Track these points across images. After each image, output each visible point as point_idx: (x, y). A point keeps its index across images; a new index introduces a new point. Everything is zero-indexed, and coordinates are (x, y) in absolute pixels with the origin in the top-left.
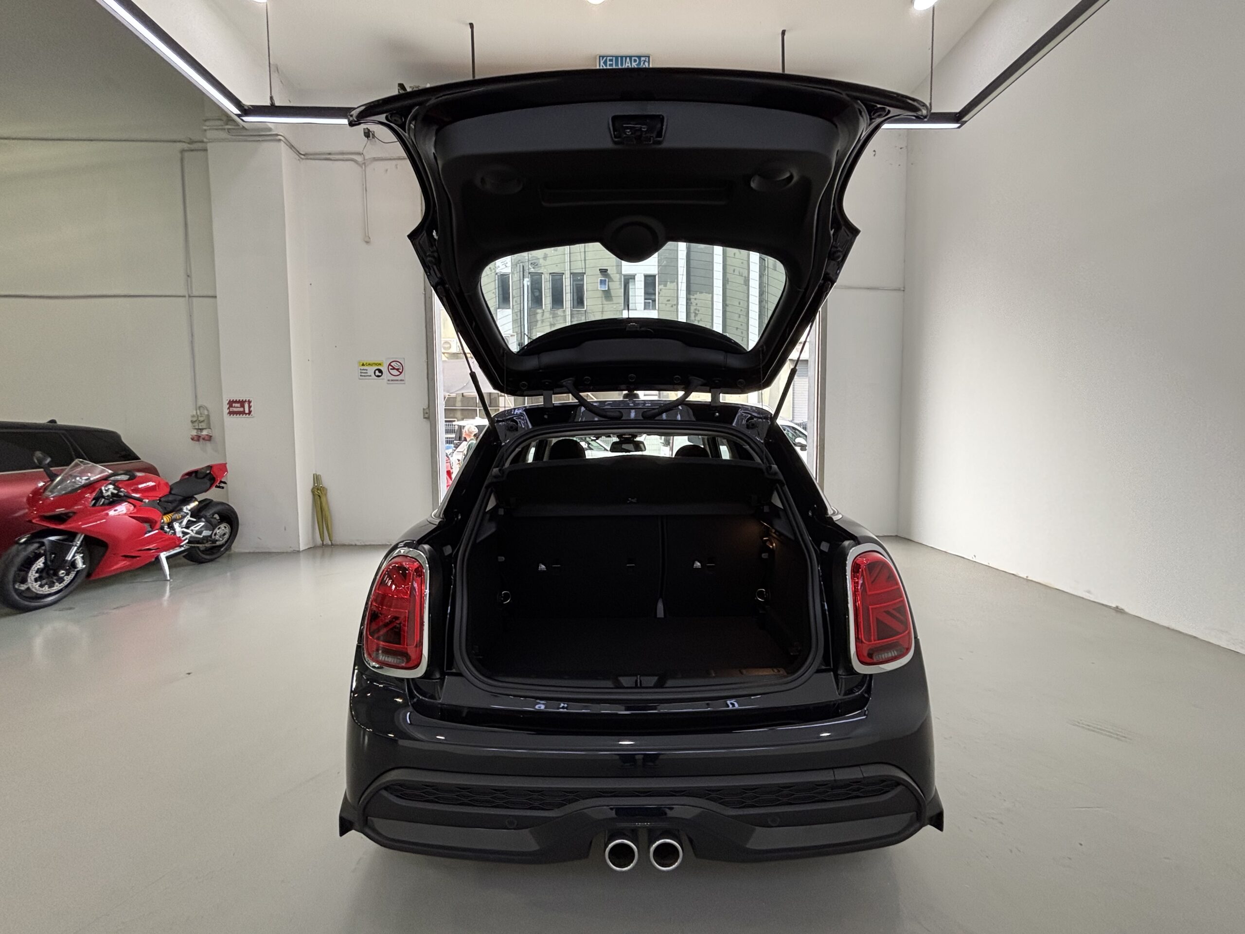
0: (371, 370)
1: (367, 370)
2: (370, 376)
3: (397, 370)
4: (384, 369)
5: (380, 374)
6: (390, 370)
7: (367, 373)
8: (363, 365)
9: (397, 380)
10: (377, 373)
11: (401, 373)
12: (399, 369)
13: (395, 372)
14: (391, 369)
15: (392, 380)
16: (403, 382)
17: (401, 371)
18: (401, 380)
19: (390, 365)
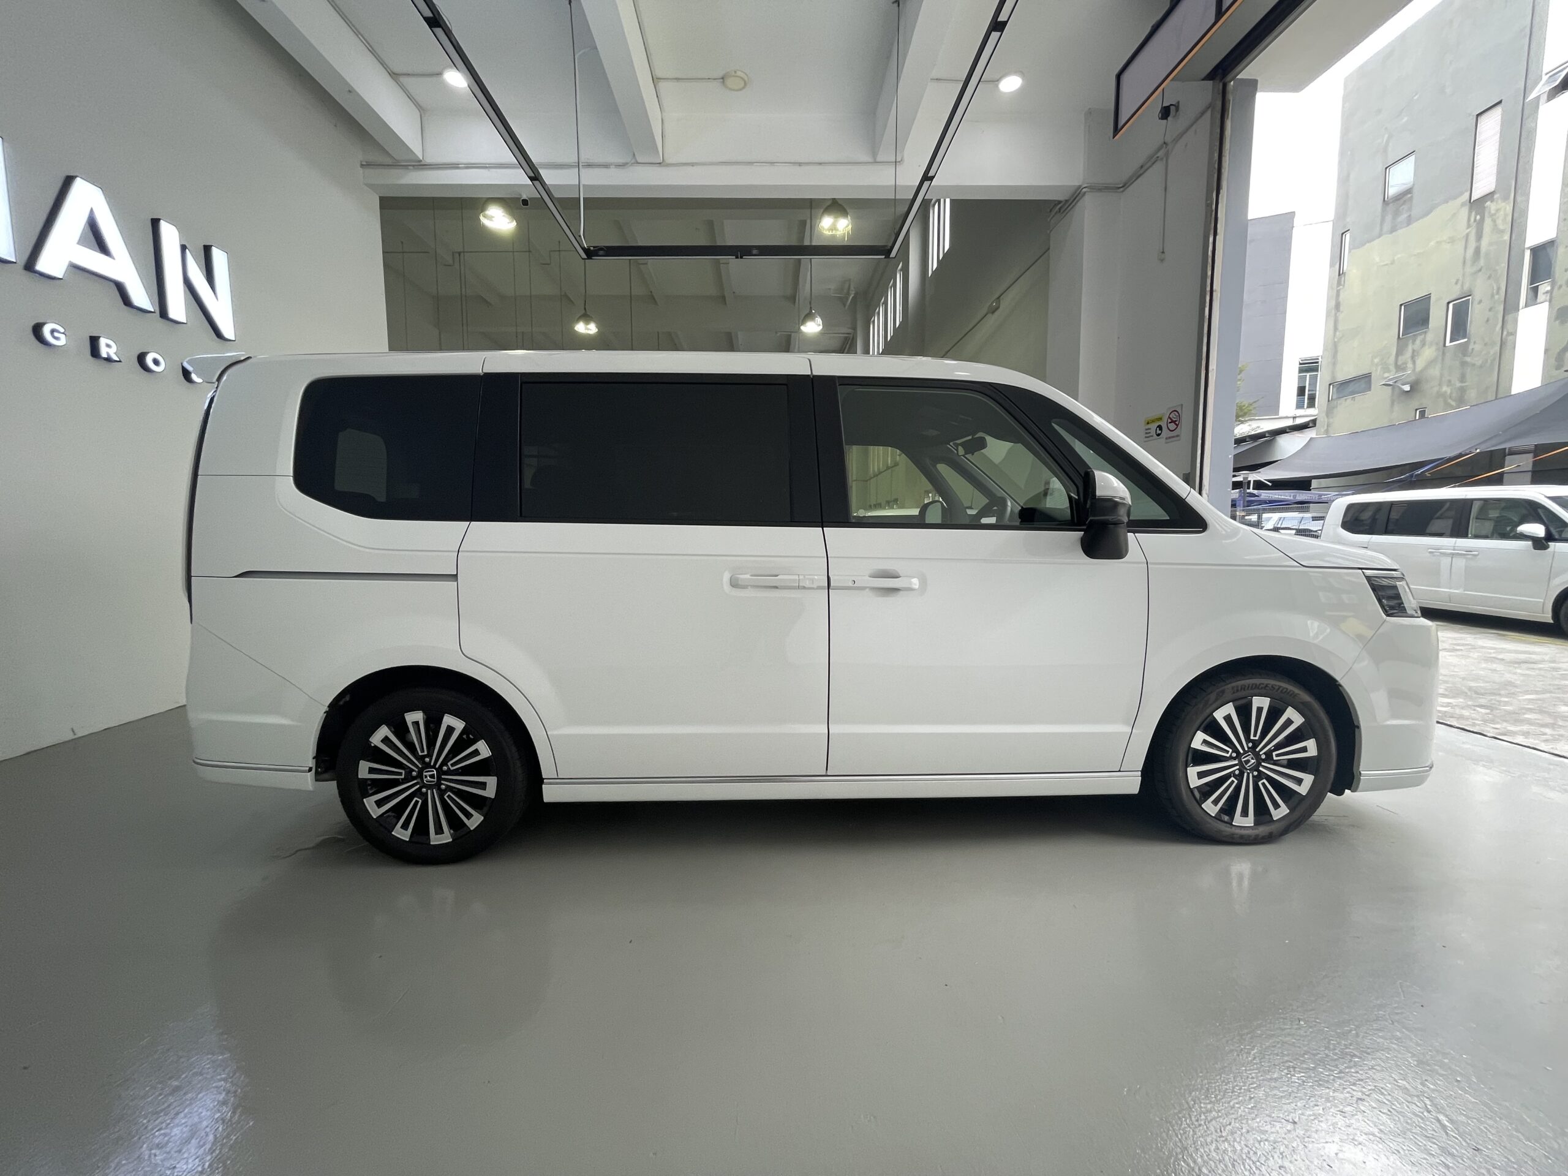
0: (1154, 426)
1: (1150, 429)
2: (1152, 436)
3: (1174, 422)
4: (1164, 425)
5: (1160, 432)
6: (1169, 425)
7: (1150, 433)
8: (1148, 423)
9: (1173, 437)
10: (1159, 432)
11: (1177, 425)
12: (1176, 421)
13: (1172, 426)
14: (1170, 423)
15: (1170, 438)
16: (1178, 438)
17: (1177, 423)
18: (1178, 436)
19: (1169, 417)
